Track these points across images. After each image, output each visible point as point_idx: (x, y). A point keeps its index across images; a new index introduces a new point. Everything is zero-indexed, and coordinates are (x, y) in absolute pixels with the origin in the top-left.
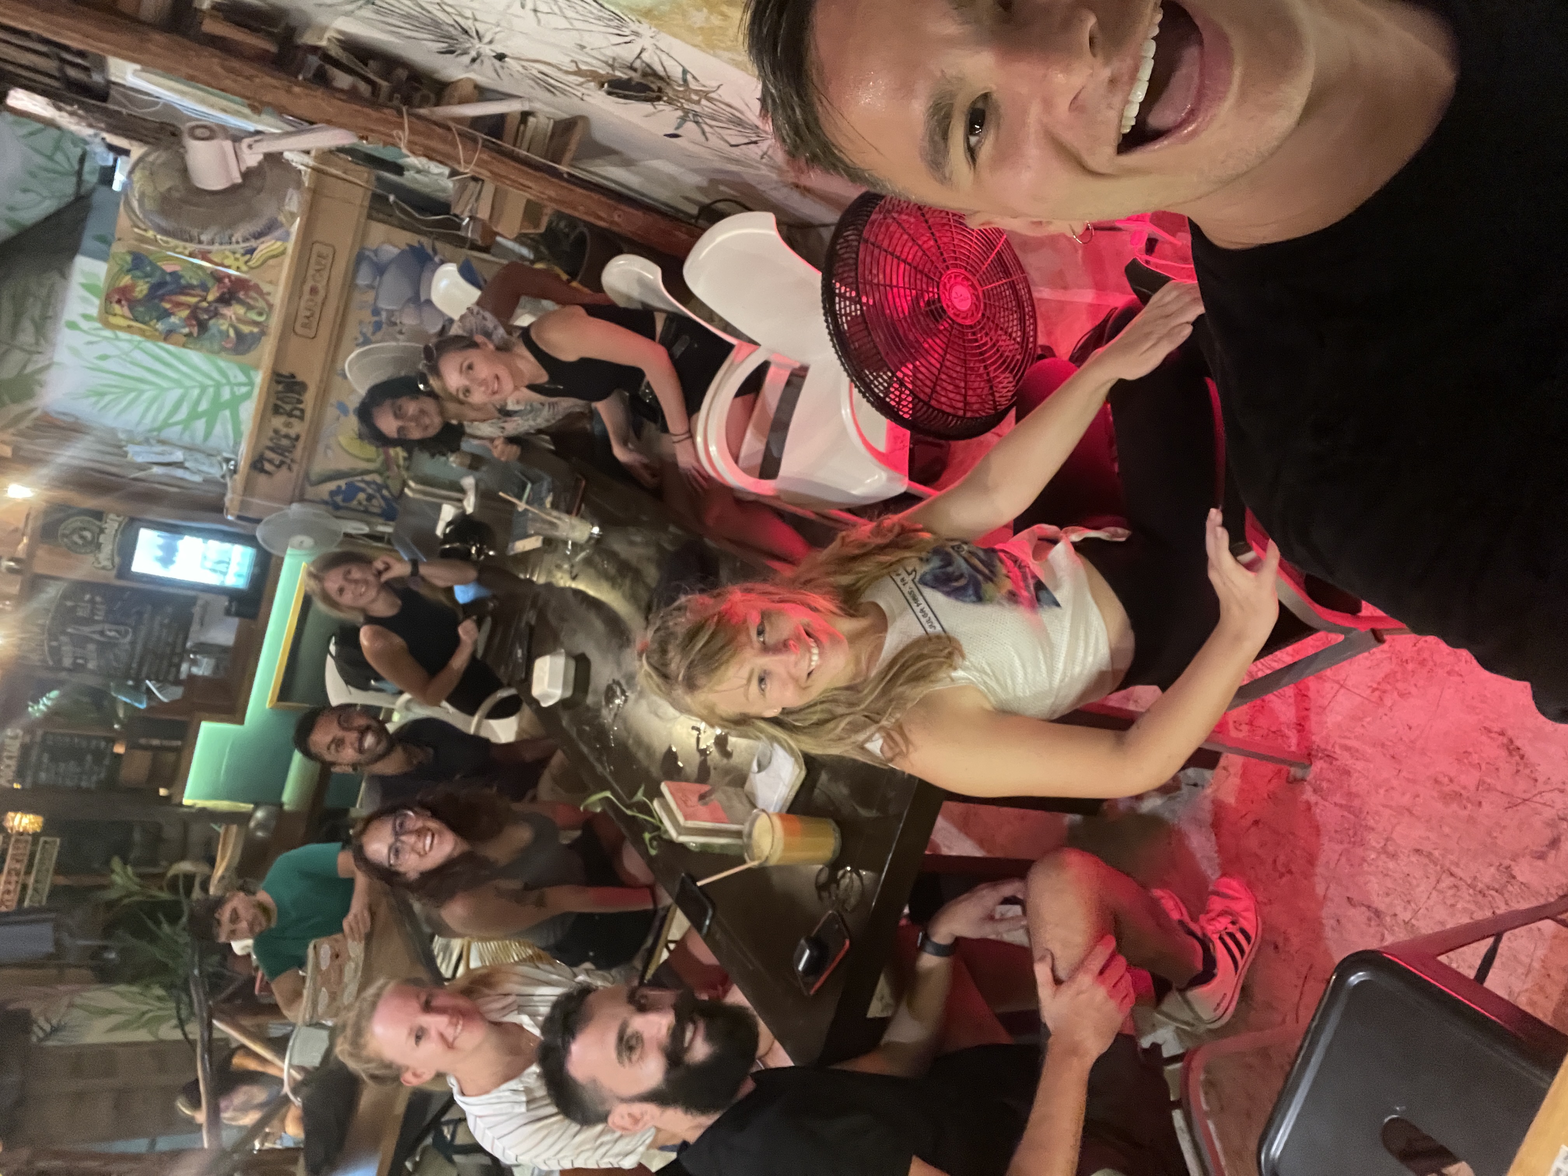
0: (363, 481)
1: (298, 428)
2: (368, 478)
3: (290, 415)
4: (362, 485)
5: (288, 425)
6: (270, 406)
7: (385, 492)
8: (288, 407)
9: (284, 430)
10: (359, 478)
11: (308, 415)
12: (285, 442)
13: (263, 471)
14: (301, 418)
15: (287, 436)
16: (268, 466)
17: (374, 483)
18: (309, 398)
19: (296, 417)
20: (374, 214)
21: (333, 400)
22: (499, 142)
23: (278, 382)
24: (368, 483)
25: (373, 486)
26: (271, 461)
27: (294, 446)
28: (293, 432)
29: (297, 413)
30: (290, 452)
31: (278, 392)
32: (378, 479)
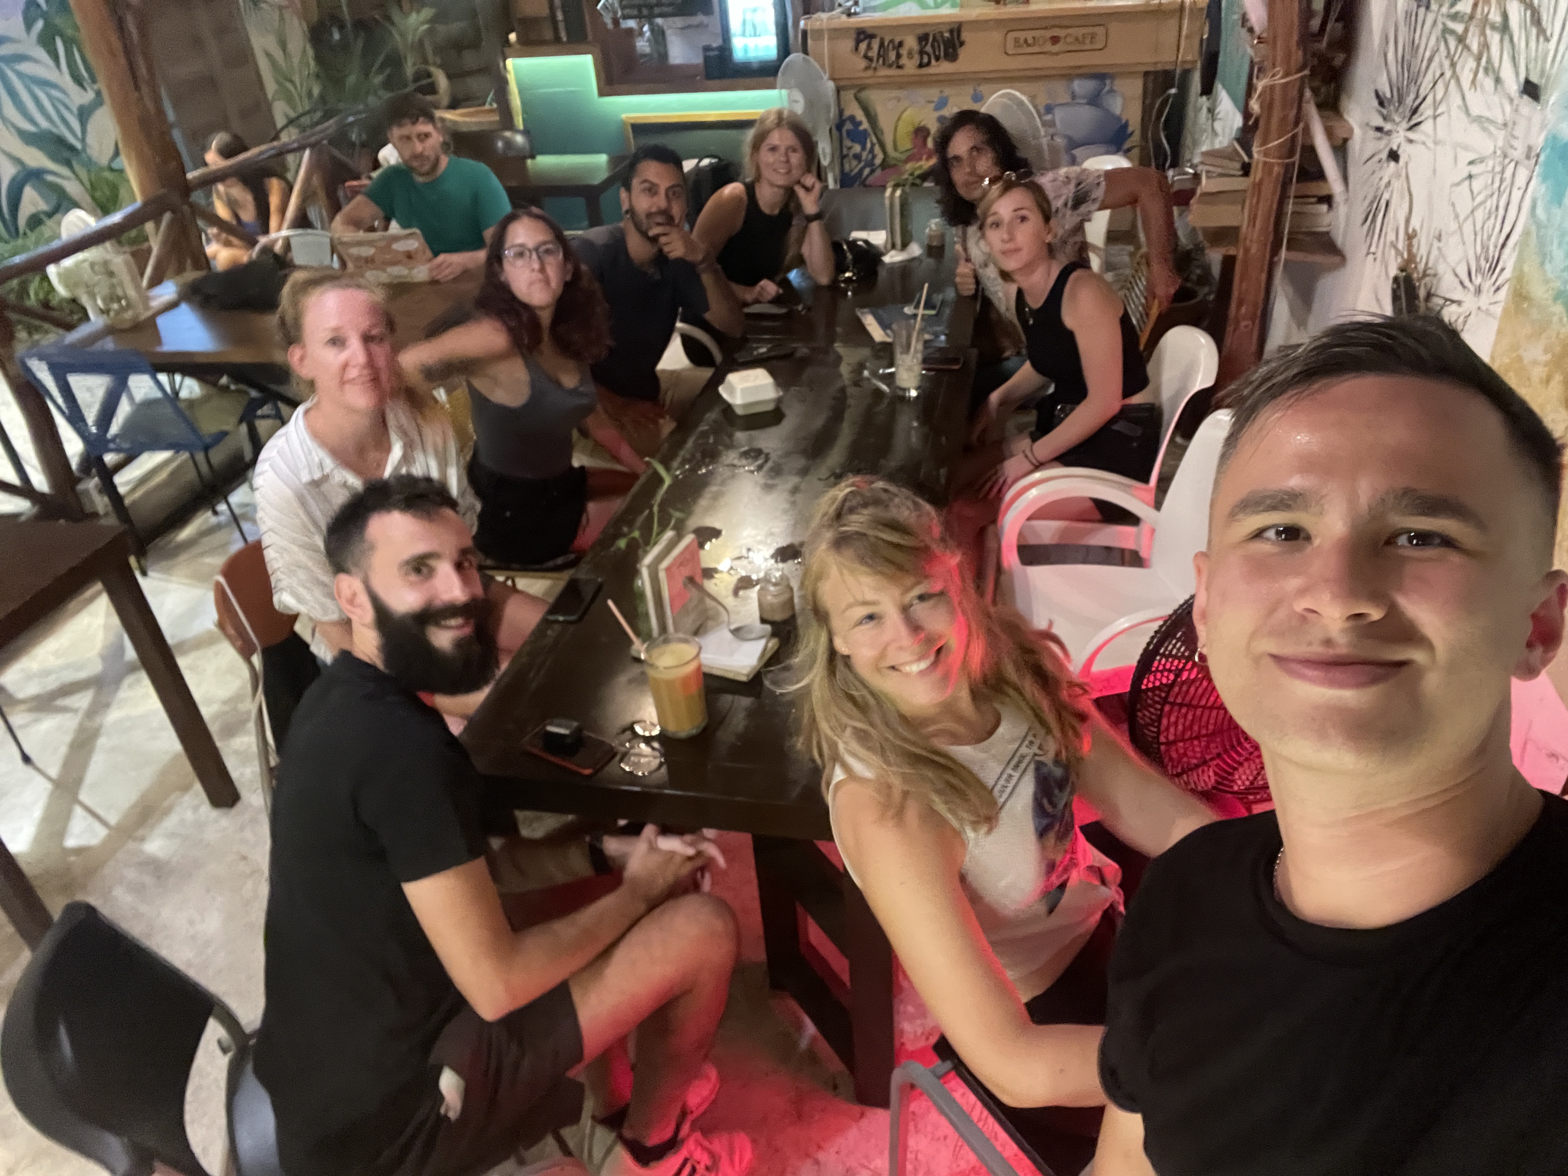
0: (873, 145)
1: (910, 65)
2: (877, 149)
3: (922, 53)
4: (869, 145)
5: (910, 55)
6: (927, 30)
7: (867, 171)
8: (928, 48)
9: (904, 51)
10: (875, 141)
11: (925, 71)
12: (892, 56)
13: (858, 42)
14: (921, 66)
15: (899, 56)
16: (863, 46)
17: (874, 157)
18: (945, 67)
19: (922, 58)
20: (1151, 78)
21: (947, 91)
22: (1294, 180)
23: (951, 31)
24: (872, 151)
25: (870, 156)
26: (869, 47)
27: (890, 66)
28: (904, 61)
29: (926, 60)
30: (884, 63)
31: (941, 33)
32: (878, 161)
